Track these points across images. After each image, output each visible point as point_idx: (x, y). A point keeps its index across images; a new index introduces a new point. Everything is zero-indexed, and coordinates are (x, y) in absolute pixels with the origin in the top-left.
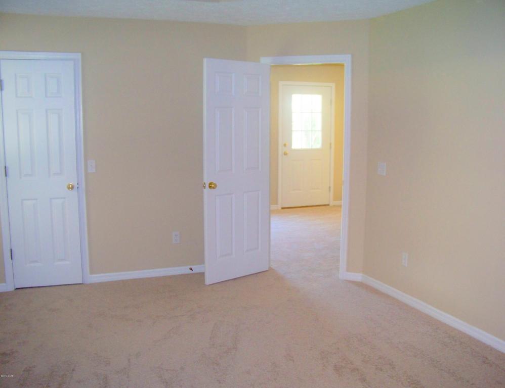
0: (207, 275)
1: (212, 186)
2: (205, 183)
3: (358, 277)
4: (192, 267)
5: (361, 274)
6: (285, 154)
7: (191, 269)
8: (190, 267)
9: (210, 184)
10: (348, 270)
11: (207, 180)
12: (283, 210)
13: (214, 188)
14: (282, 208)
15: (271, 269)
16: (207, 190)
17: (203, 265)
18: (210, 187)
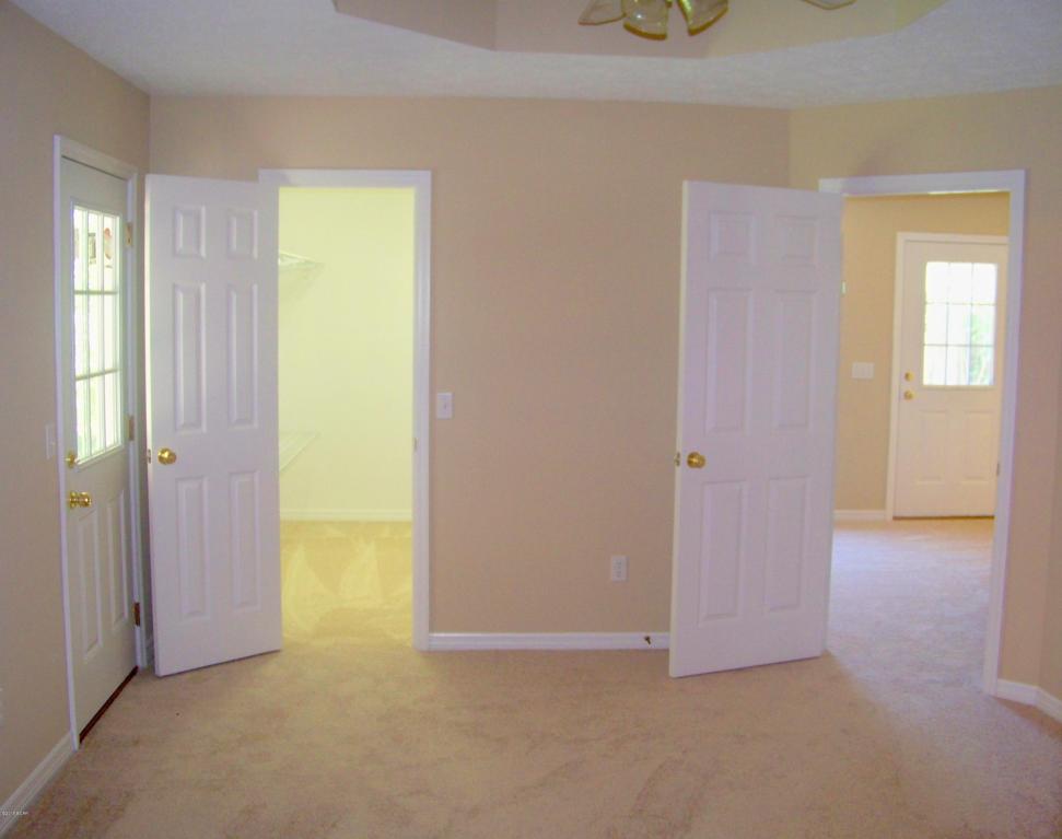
0: (672, 656)
1: (695, 461)
2: (679, 455)
3: (1027, 693)
4: (650, 634)
5: (1035, 688)
6: (908, 396)
7: (648, 639)
8: (645, 634)
9: (692, 456)
10: (1000, 674)
11: (682, 447)
12: (897, 522)
13: (698, 466)
14: (895, 518)
15: (826, 655)
16: (681, 471)
17: (666, 634)
18: (690, 463)
